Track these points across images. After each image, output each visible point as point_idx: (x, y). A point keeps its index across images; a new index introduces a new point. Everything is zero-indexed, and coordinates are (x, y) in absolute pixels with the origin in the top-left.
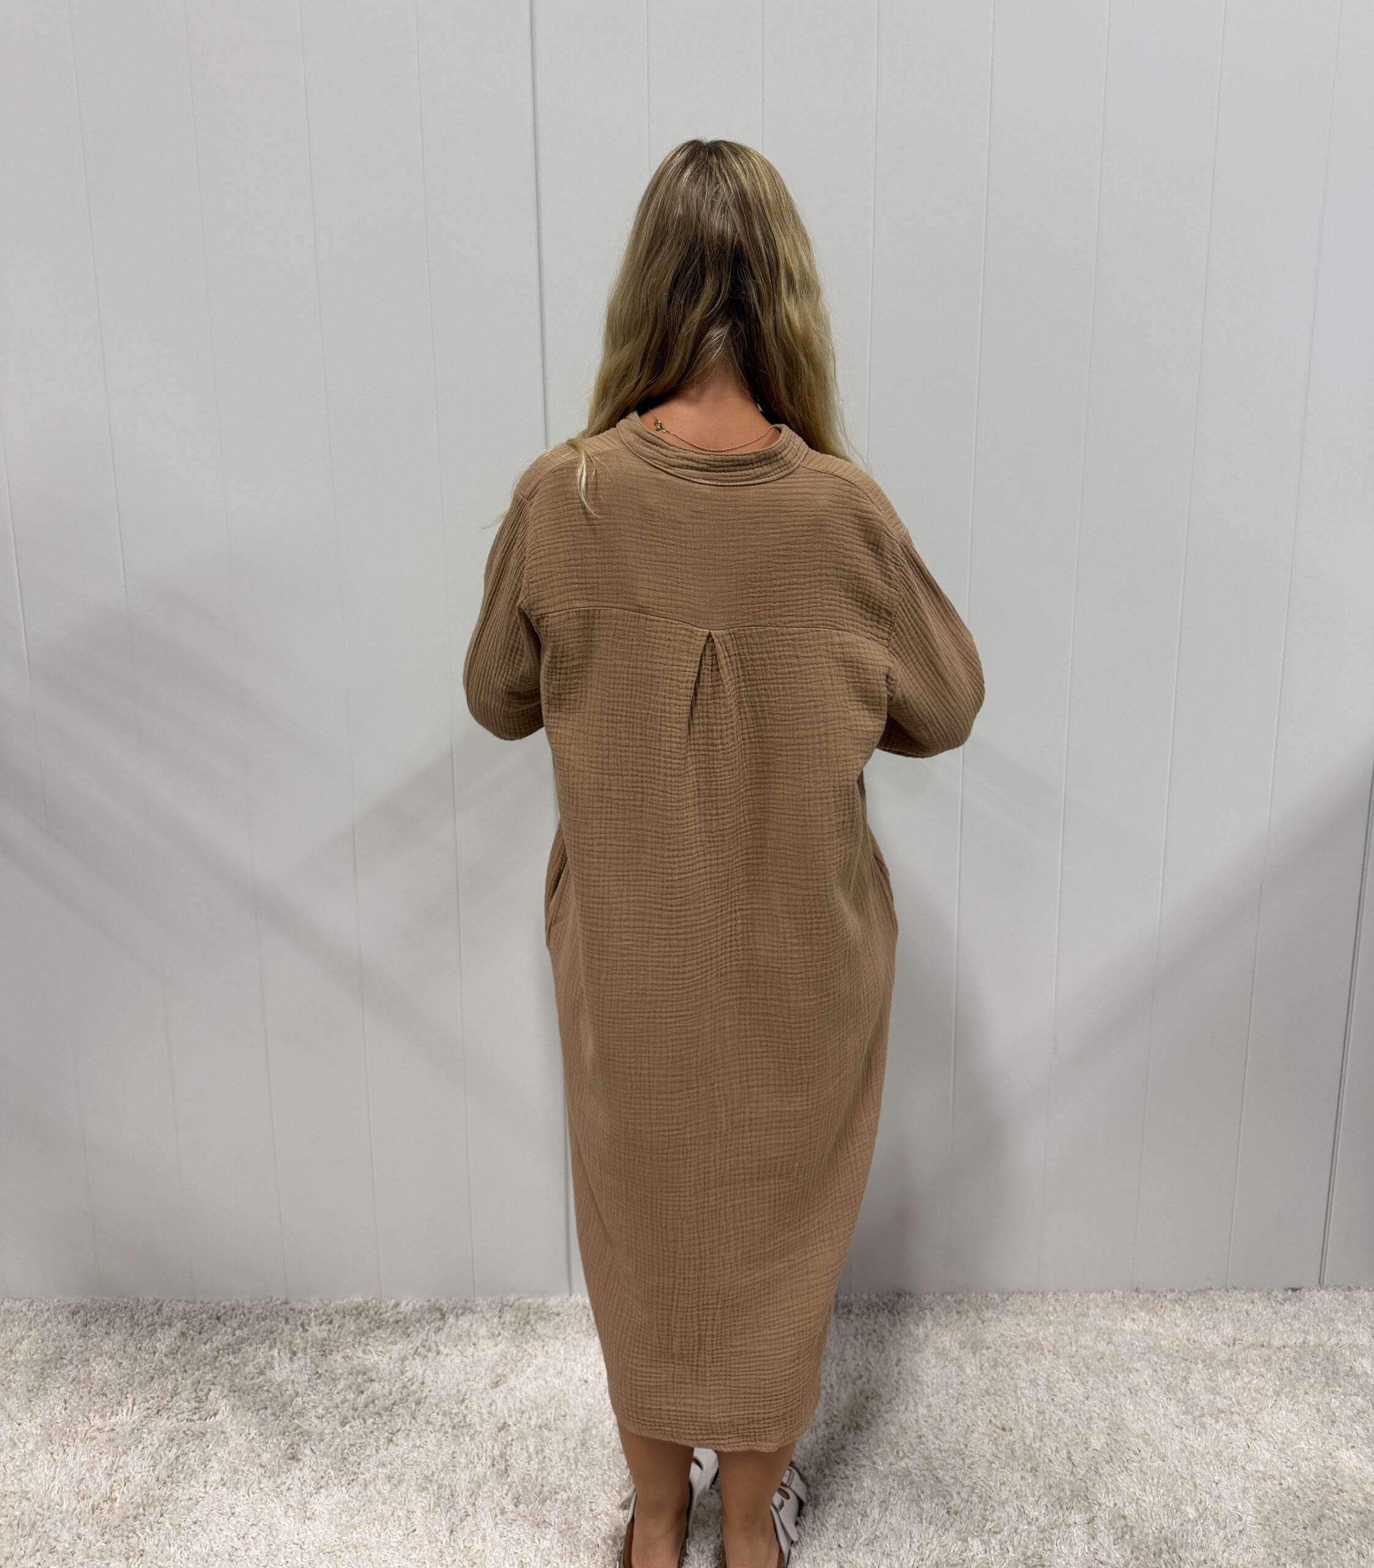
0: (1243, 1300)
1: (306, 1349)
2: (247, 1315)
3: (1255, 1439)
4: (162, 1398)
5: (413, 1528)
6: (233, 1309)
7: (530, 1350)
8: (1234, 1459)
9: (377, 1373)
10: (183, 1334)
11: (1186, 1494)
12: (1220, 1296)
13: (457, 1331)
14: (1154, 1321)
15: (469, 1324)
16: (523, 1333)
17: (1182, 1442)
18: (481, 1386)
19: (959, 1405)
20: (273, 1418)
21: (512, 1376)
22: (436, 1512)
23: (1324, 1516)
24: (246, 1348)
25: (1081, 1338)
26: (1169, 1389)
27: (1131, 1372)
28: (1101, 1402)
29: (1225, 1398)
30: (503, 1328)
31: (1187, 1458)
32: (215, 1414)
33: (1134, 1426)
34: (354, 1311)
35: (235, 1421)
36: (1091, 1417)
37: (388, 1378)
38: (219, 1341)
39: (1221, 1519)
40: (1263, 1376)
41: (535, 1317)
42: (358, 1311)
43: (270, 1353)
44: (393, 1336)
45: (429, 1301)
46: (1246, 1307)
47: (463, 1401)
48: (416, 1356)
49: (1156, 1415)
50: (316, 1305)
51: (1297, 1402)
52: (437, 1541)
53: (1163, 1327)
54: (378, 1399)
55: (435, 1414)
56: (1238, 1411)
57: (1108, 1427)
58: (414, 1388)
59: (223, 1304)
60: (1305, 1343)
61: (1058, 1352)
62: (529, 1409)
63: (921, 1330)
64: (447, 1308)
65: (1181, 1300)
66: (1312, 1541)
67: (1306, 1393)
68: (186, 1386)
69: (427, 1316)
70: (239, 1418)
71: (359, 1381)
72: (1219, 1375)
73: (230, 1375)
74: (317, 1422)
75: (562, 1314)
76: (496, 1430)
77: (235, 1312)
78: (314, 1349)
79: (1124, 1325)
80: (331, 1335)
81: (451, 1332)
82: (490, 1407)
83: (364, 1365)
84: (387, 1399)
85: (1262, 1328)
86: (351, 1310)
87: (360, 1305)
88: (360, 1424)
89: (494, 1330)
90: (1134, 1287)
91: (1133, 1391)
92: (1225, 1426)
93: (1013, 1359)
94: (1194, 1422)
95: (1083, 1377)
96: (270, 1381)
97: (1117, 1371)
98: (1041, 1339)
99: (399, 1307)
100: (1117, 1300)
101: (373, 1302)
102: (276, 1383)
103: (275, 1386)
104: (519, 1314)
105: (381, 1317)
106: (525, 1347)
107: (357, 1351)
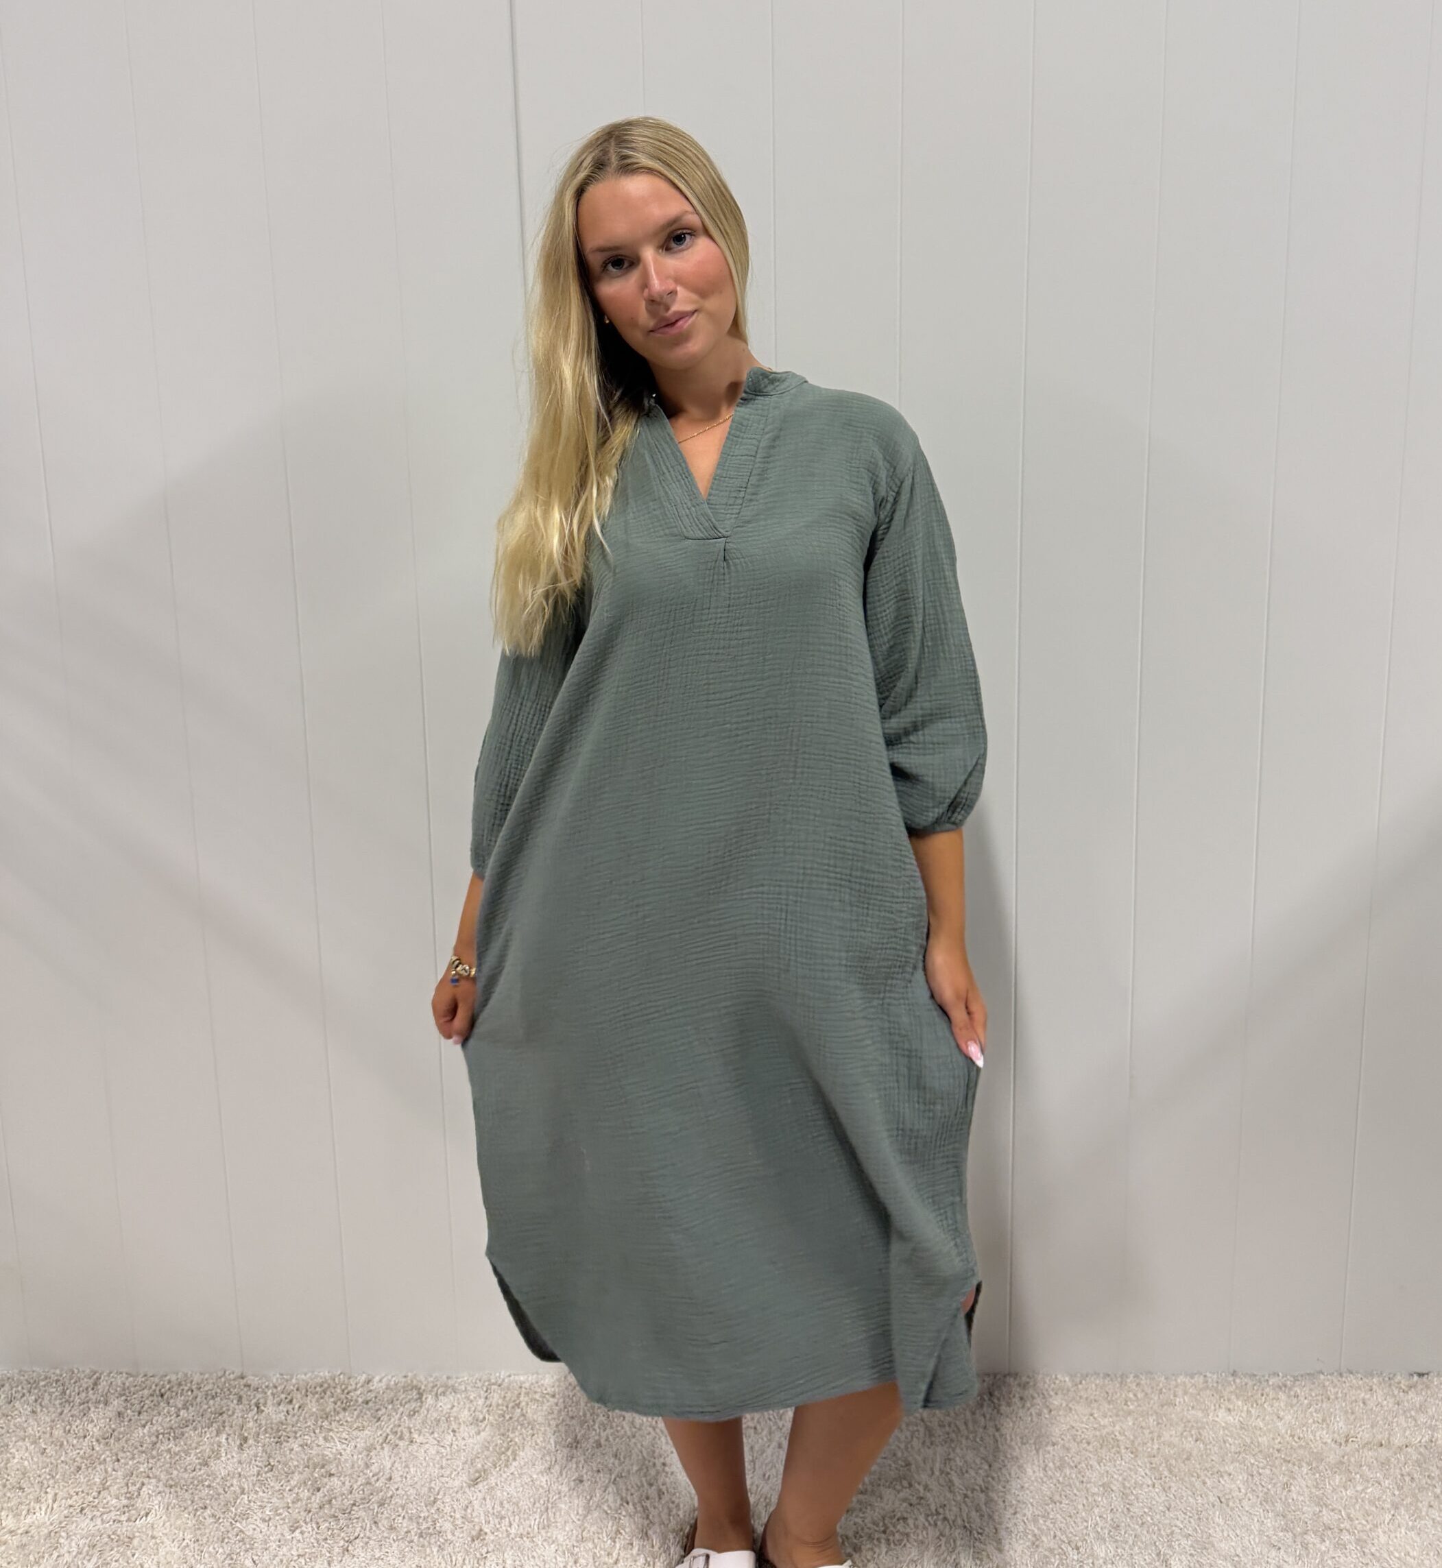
0: (1359, 1388)
1: (259, 1435)
2: (195, 1392)
3: (1367, 1564)
4: (88, 1494)
6: (180, 1384)
7: (517, 1440)
9: (337, 1467)
10: (119, 1414)
12: (1332, 1382)
13: (435, 1415)
14: (1253, 1412)
15: (449, 1406)
16: (511, 1418)
18: (457, 1483)
20: (212, 1520)
21: (494, 1473)
24: (189, 1431)
25: (1164, 1433)
26: (1267, 1499)
27: (1222, 1476)
28: (1185, 1514)
29: (1333, 1510)
30: (488, 1411)
32: (147, 1515)
33: (1222, 1545)
34: (318, 1389)
35: (168, 1524)
36: (1172, 1533)
37: (349, 1472)
38: (162, 1421)
40: (1380, 1484)
41: (526, 1399)
42: (323, 1389)
43: (218, 1439)
44: (360, 1420)
45: (405, 1377)
46: (1363, 1395)
47: (434, 1502)
48: (384, 1445)
49: (1251, 1532)
50: (275, 1380)
51: (1419, 1517)
53: (1264, 1420)
54: (335, 1498)
55: (400, 1518)
56: (1348, 1527)
57: (1192, 1546)
58: (379, 1484)
59: (168, 1377)
61: (1137, 1450)
62: (510, 1514)
64: (426, 1386)
65: (1285, 1386)
67: (1431, 1506)
68: (116, 1478)
69: (402, 1396)
70: (172, 1522)
71: (316, 1475)
72: (1327, 1480)
73: (168, 1465)
74: (263, 1526)
75: (557, 1396)
76: (469, 1539)
77: (181, 1388)
78: (267, 1435)
79: (1217, 1416)
80: (289, 1417)
81: (429, 1416)
82: (465, 1510)
83: (323, 1455)
84: (346, 1498)
85: (1380, 1422)
86: (315, 1388)
87: (326, 1381)
88: (313, 1530)
89: (477, 1413)
90: (1232, 1371)
91: (1223, 1500)
92: (1332, 1546)
93: (1083, 1459)
94: (1295, 1542)
95: (1165, 1482)
96: (213, 1475)
97: (1206, 1475)
98: (1117, 1434)
99: (371, 1384)
100: (1210, 1385)
101: (342, 1376)
102: (220, 1476)
103: (218, 1481)
104: (509, 1395)
105: (349, 1397)
106: (511, 1435)
107: (318, 1438)
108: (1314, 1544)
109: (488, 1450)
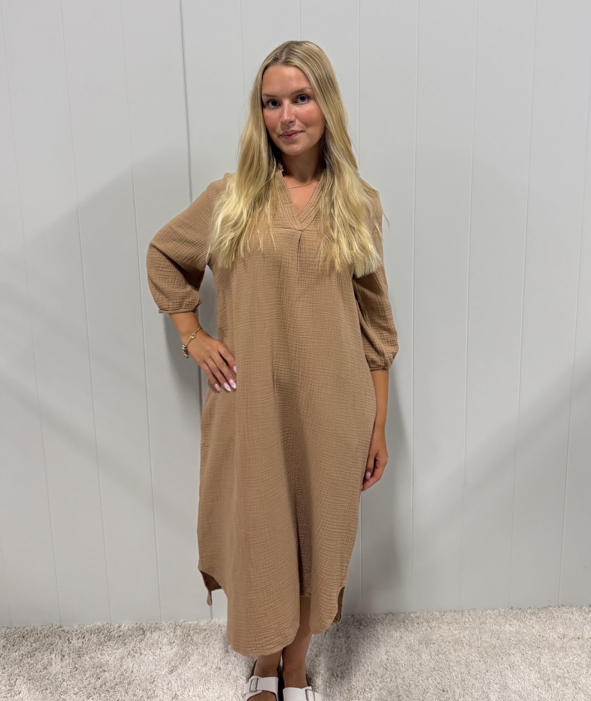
0: (567, 612)
1: (70, 653)
2: (39, 635)
6: (32, 631)
7: (190, 651)
9: (107, 667)
12: (555, 610)
13: (151, 641)
14: (521, 625)
15: (158, 637)
16: (186, 641)
18: (163, 673)
19: (419, 677)
20: (50, 695)
21: (180, 667)
24: (37, 654)
25: (482, 636)
26: (531, 665)
27: (510, 655)
28: (495, 673)
29: (560, 669)
30: (175, 639)
32: (19, 693)
33: (513, 687)
34: (96, 631)
35: (29, 698)
36: (490, 682)
37: (113, 670)
38: (24, 649)
40: (580, 656)
41: (193, 632)
42: (99, 631)
43: (51, 656)
44: (117, 645)
45: (136, 624)
46: (569, 616)
47: (153, 682)
48: (129, 656)
49: (524, 680)
50: (76, 628)
53: (526, 629)
54: (107, 682)
55: (138, 690)
56: (568, 676)
57: (499, 688)
58: (127, 674)
59: (26, 629)
61: (471, 645)
62: (189, 686)
63: (398, 634)
64: (146, 628)
65: (535, 613)
69: (135, 633)
70: (32, 696)
71: (98, 672)
72: (556, 655)
73: (28, 670)
74: (74, 696)
75: (207, 630)
76: (171, 699)
77: (33, 633)
78: (74, 654)
79: (505, 628)
80: (84, 645)
81: (148, 642)
82: (168, 685)
83: (100, 662)
84: (113, 682)
85: (578, 628)
86: (95, 631)
87: (99, 627)
88: (98, 697)
89: (171, 640)
90: (509, 607)
91: (511, 666)
92: (562, 686)
93: (447, 650)
94: (545, 684)
95: (485, 659)
96: (50, 673)
97: (503, 655)
98: (462, 638)
99: (120, 628)
100: (501, 614)
101: (107, 625)
102: (53, 674)
103: (52, 676)
104: (185, 631)
105: (111, 634)
106: (187, 649)
107: (97, 654)
108: (553, 685)
109: (177, 657)
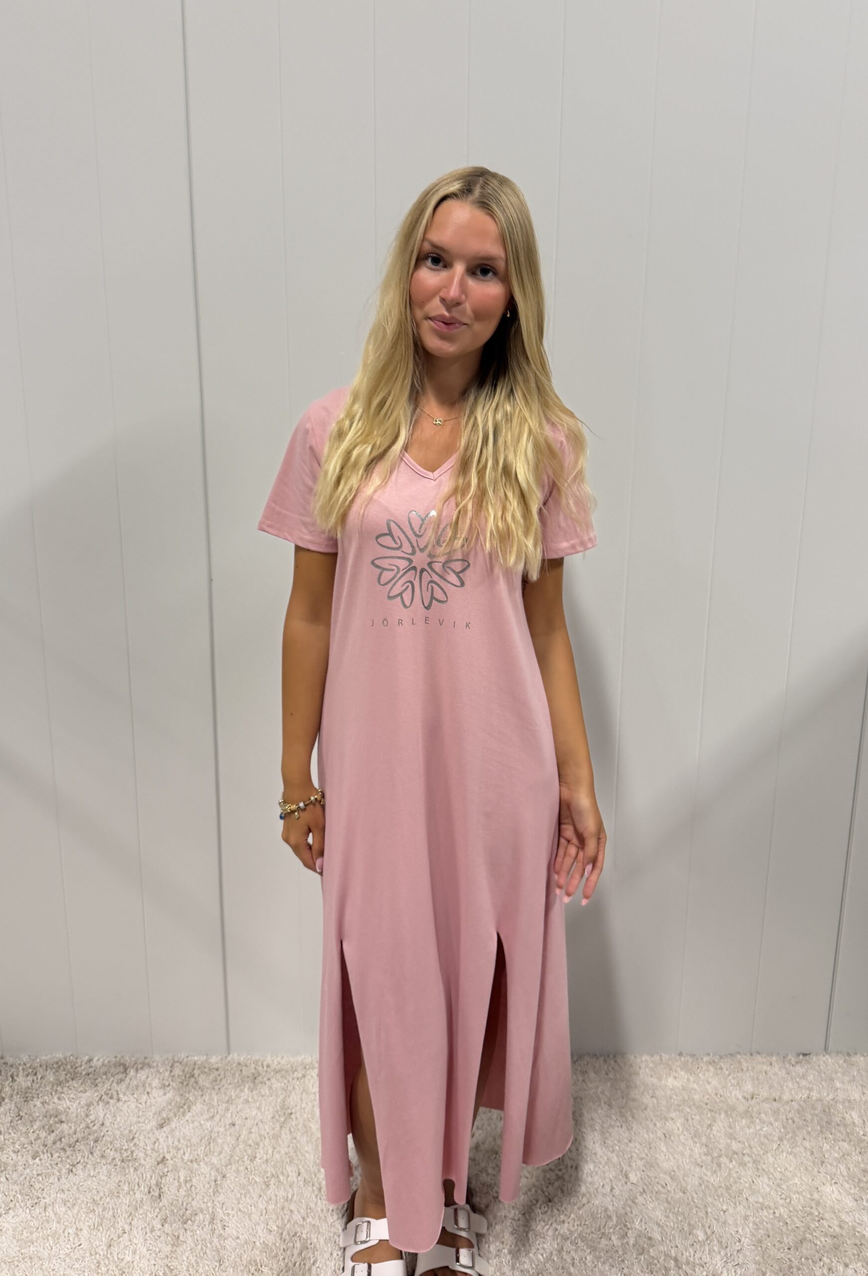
0: (763, 1063)
1: (12, 1096)
3: (759, 1176)
5: (80, 1243)
7: (191, 1098)
8: (740, 1193)
9: (66, 1116)
11: (699, 1221)
12: (745, 1059)
13: (135, 1082)
14: (691, 1079)
15: (145, 1076)
16: (187, 1085)
17: (701, 1178)
18: (149, 1127)
21: (175, 1120)
22: (99, 1230)
23: (805, 1239)
26: (696, 1135)
27: (667, 1120)
28: (641, 1144)
29: (739, 1142)
30: (172, 1080)
31: (703, 1191)
33: (664, 1164)
34: (55, 1066)
37: (75, 1120)
39: (724, 1241)
40: (772, 1125)
41: (199, 1072)
42: (58, 1066)
44: (83, 1086)
45: (116, 1057)
46: (765, 1068)
47: (133, 1138)
48: (100, 1102)
49: (683, 1155)
50: (25, 1060)
51: (796, 1146)
52: (96, 1254)
53: (698, 1084)
54: (64, 1137)
55: (109, 1150)
56: (749, 1152)
57: (644, 1166)
58: (95, 1128)
60: (808, 1098)
62: (184, 1146)
64: (130, 1063)
65: (714, 1062)
66: (793, 1259)
67: (804, 1139)
69: (112, 1070)
71: (51, 1122)
72: (737, 1123)
75: (220, 1070)
76: (156, 1163)
78: (19, 1096)
79: (667, 1082)
80: (34, 1085)
81: (131, 1083)
82: (154, 1144)
83: (57, 1109)
84: (72, 1137)
85: (776, 1085)
86: (53, 1065)
87: (60, 1060)
88: (48, 1158)
89: (164, 1082)
90: (678, 1052)
91: (667, 1135)
92: (737, 1165)
94: (712, 1162)
97: (656, 1120)
98: (599, 1093)
99: (91, 1062)
100: (664, 1062)
101: (72, 1057)
104: (187, 1069)
105: (76, 1071)
106: (187, 1095)
107: (53, 1098)
108: (725, 1164)
